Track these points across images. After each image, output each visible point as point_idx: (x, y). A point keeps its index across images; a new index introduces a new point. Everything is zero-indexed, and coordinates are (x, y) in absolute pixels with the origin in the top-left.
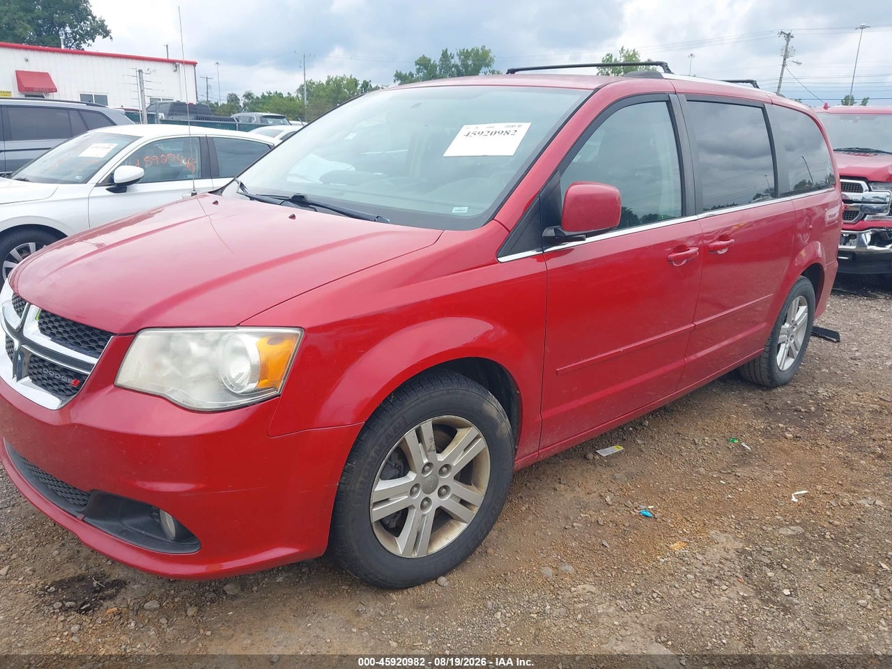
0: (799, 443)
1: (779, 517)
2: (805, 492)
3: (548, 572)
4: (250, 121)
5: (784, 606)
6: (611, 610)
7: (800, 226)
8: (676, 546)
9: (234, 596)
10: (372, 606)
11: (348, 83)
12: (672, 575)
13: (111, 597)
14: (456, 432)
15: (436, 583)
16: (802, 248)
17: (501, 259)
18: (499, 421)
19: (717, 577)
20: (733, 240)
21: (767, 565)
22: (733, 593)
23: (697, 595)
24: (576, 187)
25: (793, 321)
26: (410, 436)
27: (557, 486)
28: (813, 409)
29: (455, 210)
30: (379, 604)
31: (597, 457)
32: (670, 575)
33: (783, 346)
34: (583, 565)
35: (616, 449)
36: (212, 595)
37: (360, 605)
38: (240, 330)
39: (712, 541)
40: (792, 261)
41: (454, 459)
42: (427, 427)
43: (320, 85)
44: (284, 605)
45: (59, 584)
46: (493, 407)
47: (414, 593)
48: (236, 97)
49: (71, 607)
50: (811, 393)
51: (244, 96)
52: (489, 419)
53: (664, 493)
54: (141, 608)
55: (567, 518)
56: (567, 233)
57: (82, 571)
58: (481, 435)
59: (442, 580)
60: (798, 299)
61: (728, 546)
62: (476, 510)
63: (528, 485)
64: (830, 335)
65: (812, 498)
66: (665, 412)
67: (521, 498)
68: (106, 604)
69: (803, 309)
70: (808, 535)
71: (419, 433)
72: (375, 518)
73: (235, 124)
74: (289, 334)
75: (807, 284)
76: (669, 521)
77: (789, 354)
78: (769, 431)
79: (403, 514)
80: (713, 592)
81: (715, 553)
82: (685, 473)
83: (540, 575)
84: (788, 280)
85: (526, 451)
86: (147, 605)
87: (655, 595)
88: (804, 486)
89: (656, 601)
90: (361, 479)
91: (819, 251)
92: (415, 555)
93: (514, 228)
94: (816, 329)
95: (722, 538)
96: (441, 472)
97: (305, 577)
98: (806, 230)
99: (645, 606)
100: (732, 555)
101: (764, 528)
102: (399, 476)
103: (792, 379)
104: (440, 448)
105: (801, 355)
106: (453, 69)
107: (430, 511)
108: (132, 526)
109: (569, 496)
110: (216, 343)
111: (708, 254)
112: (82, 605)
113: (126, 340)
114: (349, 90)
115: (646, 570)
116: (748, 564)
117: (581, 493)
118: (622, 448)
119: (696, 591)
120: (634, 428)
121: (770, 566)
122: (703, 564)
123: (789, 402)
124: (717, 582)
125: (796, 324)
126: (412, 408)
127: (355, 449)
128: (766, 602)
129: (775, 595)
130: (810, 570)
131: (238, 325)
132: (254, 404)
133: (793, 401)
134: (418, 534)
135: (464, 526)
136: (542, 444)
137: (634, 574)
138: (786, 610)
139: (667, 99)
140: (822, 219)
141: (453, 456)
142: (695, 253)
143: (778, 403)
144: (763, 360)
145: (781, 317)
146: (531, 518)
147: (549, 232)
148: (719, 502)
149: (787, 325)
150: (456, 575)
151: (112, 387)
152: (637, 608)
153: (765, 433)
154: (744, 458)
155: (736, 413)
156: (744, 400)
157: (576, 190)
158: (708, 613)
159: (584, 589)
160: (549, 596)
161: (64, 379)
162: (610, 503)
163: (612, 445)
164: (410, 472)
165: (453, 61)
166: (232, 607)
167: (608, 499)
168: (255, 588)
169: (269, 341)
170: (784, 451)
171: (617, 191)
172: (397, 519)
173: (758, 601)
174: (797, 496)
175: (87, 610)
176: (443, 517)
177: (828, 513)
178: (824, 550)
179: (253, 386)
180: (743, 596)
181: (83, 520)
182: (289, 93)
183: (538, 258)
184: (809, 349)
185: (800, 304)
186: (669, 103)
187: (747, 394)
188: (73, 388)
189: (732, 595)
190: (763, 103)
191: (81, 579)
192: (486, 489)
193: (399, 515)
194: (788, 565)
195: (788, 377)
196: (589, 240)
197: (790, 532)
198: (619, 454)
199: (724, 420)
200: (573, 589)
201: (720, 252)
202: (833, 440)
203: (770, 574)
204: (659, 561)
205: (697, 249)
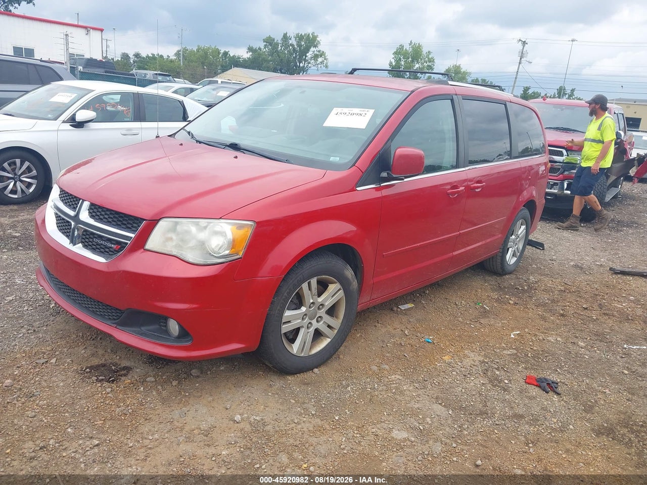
0: (517, 307)
1: (503, 345)
2: (519, 332)
3: (375, 368)
4: (145, 76)
5: (504, 388)
6: (411, 388)
7: (524, 176)
8: (446, 358)
9: (197, 376)
10: (278, 383)
11: (212, 52)
12: (444, 372)
13: (125, 375)
14: (328, 286)
15: (312, 372)
16: (525, 190)
17: (358, 189)
18: (352, 281)
19: (469, 374)
20: (484, 184)
21: (496, 369)
22: (477, 382)
23: (458, 382)
24: (401, 149)
25: (517, 235)
26: (305, 286)
27: (377, 324)
28: (526, 288)
29: (332, 159)
30: (281, 382)
31: (399, 310)
32: (443, 372)
33: (510, 249)
34: (394, 366)
35: (410, 305)
36: (185, 376)
37: (271, 382)
38: (222, 221)
39: (465, 356)
40: (518, 198)
41: (326, 302)
42: (314, 281)
43: (192, 51)
44: (227, 381)
45: (91, 368)
46: (349, 273)
47: (300, 376)
48: (128, 56)
49: (102, 380)
50: (525, 279)
51: (134, 55)
52: (347, 279)
53: (438, 330)
54: (145, 381)
55: (383, 341)
56: (394, 176)
57: (103, 361)
58: (342, 288)
59: (316, 370)
60: (521, 221)
61: (475, 359)
62: (336, 331)
63: (360, 323)
64: (539, 245)
65: (522, 336)
66: (438, 285)
67: (356, 330)
68: (123, 378)
69: (523, 227)
70: (519, 354)
71: (309, 284)
72: (283, 331)
73: (135, 79)
74: (248, 224)
75: (526, 212)
76: (442, 345)
77: (514, 255)
78: (500, 300)
79: (296, 331)
80: (466, 381)
81: (467, 362)
82: (450, 320)
83: (370, 370)
84: (515, 209)
85: (363, 301)
86: (148, 379)
87: (435, 382)
88: (518, 329)
89: (436, 385)
90: (278, 308)
91: (534, 193)
92: (302, 355)
93: (365, 171)
94: (531, 241)
95: (472, 355)
96: (319, 309)
97: (237, 367)
98: (527, 179)
99: (429, 387)
100: (477, 363)
101: (495, 350)
102: (296, 309)
103: (515, 270)
104: (320, 294)
105: (521, 256)
106: (291, 47)
107: (312, 330)
108: (148, 330)
109: (384, 330)
110: (205, 228)
111: (470, 192)
112: (110, 379)
113: (152, 224)
114: (213, 57)
115: (429, 369)
116: (485, 368)
117: (390, 328)
118: (413, 305)
119: (457, 380)
120: (420, 294)
121: (498, 369)
122: (461, 367)
123: (512, 284)
124: (469, 376)
125: (519, 237)
126: (307, 270)
127: (278, 292)
128: (495, 386)
129: (499, 383)
130: (519, 371)
131: (221, 218)
132: (227, 262)
133: (515, 283)
134: (305, 343)
135: (329, 340)
136: (372, 297)
137: (423, 371)
138: (505, 390)
139: (452, 98)
140: (537, 172)
141: (326, 299)
142: (462, 190)
143: (506, 284)
144: (499, 258)
145: (510, 231)
146: (363, 341)
147: (384, 174)
148: (470, 337)
149: (513, 237)
150: (323, 368)
151: (142, 250)
152: (425, 388)
153: (497, 300)
154: (485, 314)
155: (481, 289)
156: (485, 281)
157: (400, 151)
158: (463, 390)
159: (395, 377)
160: (376, 380)
161: (109, 245)
162: (408, 334)
163: (407, 303)
164: (302, 307)
165: (290, 42)
166: (197, 382)
167: (406, 332)
168: (209, 373)
169: (237, 228)
170: (508, 310)
171: (422, 152)
172: (293, 333)
173: (491, 386)
174: (514, 335)
175: (113, 381)
176: (318, 334)
177: (530, 343)
178: (526, 362)
179: (227, 252)
180: (482, 383)
181: (116, 327)
182: (168, 56)
183: (377, 189)
184: (526, 253)
185: (522, 225)
186: (452, 100)
187: (487, 278)
188: (115, 251)
189: (476, 382)
190: (506, 101)
191: (104, 365)
192: (341, 320)
193: (295, 332)
194: (507, 369)
195: (513, 268)
196: (406, 180)
197: (509, 353)
198: (412, 308)
199: (474, 292)
200: (389, 377)
201: (476, 190)
202: (536, 305)
203: (497, 373)
204: (437, 365)
205: (464, 188)
